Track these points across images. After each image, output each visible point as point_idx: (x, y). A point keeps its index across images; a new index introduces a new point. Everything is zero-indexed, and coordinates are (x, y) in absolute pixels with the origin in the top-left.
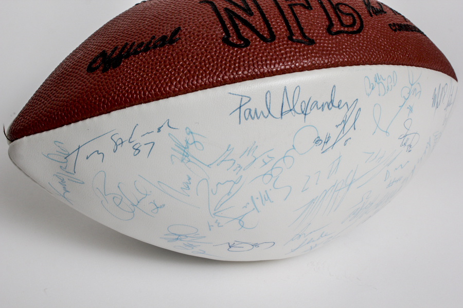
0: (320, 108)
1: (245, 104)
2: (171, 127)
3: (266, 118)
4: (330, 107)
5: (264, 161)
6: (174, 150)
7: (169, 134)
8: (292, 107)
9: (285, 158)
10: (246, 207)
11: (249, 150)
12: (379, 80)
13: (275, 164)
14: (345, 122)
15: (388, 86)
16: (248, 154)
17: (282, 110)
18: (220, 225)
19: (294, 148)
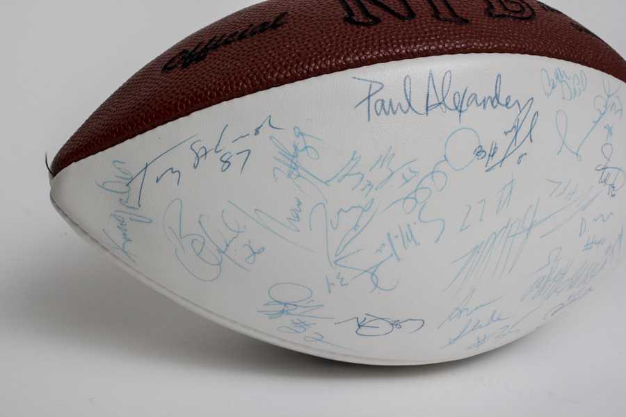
0: (480, 104)
1: (375, 93)
2: (273, 127)
3: (405, 113)
4: (495, 105)
5: (404, 177)
6: (278, 160)
7: (271, 137)
8: (441, 100)
9: (434, 174)
10: (380, 251)
11: (382, 158)
12: (562, 77)
13: (420, 182)
14: (516, 128)
15: (574, 89)
16: (382, 165)
17: (427, 102)
18: (343, 283)
19: (446, 160)
